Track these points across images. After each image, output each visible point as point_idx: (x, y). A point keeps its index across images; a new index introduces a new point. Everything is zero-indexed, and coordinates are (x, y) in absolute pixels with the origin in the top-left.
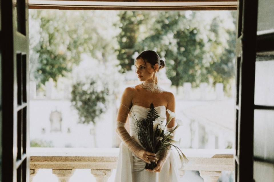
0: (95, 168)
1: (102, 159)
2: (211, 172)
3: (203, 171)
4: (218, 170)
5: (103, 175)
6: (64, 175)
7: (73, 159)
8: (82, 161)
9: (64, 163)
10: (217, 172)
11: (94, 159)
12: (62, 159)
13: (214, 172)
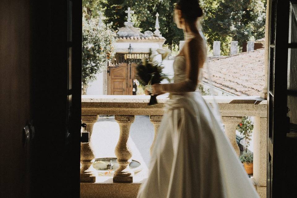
0: (119, 114)
1: (126, 105)
2: (232, 118)
3: (224, 116)
4: (239, 116)
5: (127, 121)
6: (89, 121)
7: (99, 104)
8: (107, 107)
9: (89, 109)
10: (237, 117)
11: (118, 105)
12: (87, 105)
13: (235, 118)
